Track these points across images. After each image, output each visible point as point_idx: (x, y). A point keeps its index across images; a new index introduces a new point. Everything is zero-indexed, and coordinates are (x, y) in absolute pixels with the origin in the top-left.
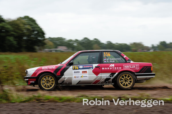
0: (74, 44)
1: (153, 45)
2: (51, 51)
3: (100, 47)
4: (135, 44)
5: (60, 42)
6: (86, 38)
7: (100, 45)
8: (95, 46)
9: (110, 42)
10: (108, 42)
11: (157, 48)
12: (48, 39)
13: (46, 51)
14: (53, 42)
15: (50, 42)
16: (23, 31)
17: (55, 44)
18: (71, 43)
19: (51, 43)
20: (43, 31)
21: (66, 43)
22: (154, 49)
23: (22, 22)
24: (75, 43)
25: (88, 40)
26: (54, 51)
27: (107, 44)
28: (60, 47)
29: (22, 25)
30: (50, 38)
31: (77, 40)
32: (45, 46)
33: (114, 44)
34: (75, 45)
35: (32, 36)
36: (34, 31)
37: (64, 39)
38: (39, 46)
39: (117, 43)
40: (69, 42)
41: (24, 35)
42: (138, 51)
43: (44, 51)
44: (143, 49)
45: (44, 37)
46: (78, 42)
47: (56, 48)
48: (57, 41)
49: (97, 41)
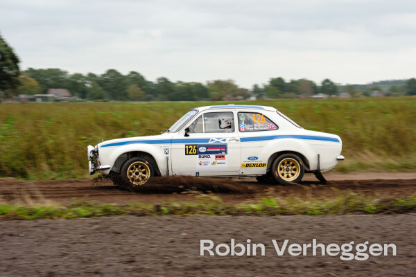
0: (86, 83)
1: (256, 86)
2: (34, 100)
3: (143, 90)
4: (218, 83)
5: (54, 79)
6: (111, 71)
7: (144, 87)
8: (132, 88)
9: (164, 79)
10: (159, 79)
11: (264, 93)
12: (26, 72)
13: (21, 99)
14: (38, 80)
17: (43, 83)
18: (79, 81)
19: (34, 82)
21: (68, 81)
22: (257, 95)
24: (87, 81)
25: (118, 74)
26: (39, 100)
27: (157, 83)
28: (53, 90)
30: (31, 70)
31: (91, 76)
33: (174, 84)
34: (88, 85)
37: (65, 73)
39: (180, 82)
40: (75, 80)
42: (224, 98)
43: (18, 100)
44: (235, 96)
46: (95, 78)
47: (45, 92)
48: (46, 77)
49: (136, 78)
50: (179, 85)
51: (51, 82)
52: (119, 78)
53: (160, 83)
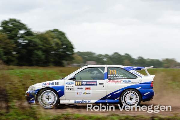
0: (104, 59)
2: (79, 66)
3: (131, 62)
4: (167, 60)
5: (89, 57)
6: (116, 53)
8: (126, 61)
9: (141, 57)
10: (139, 57)
12: (77, 53)
13: (74, 66)
14: (82, 57)
15: (79, 56)
16: (51, 45)
17: (84, 58)
18: (100, 58)
19: (80, 58)
20: (72, 45)
21: (95, 57)
23: (51, 36)
24: (105, 58)
25: (119, 55)
27: (138, 59)
28: (89, 62)
29: (50, 39)
30: (79, 52)
31: (106, 56)
32: (74, 60)
33: (146, 60)
34: (105, 60)
35: (61, 50)
36: (63, 45)
37: (94, 54)
38: (67, 60)
40: (99, 57)
41: (52, 49)
42: (170, 67)
43: (72, 66)
44: (176, 66)
45: (73, 51)
46: (108, 57)
47: (85, 63)
48: (86, 55)
49: (128, 57)
50: (148, 60)
51: (88, 58)
52: (119, 56)
53: (139, 59)
